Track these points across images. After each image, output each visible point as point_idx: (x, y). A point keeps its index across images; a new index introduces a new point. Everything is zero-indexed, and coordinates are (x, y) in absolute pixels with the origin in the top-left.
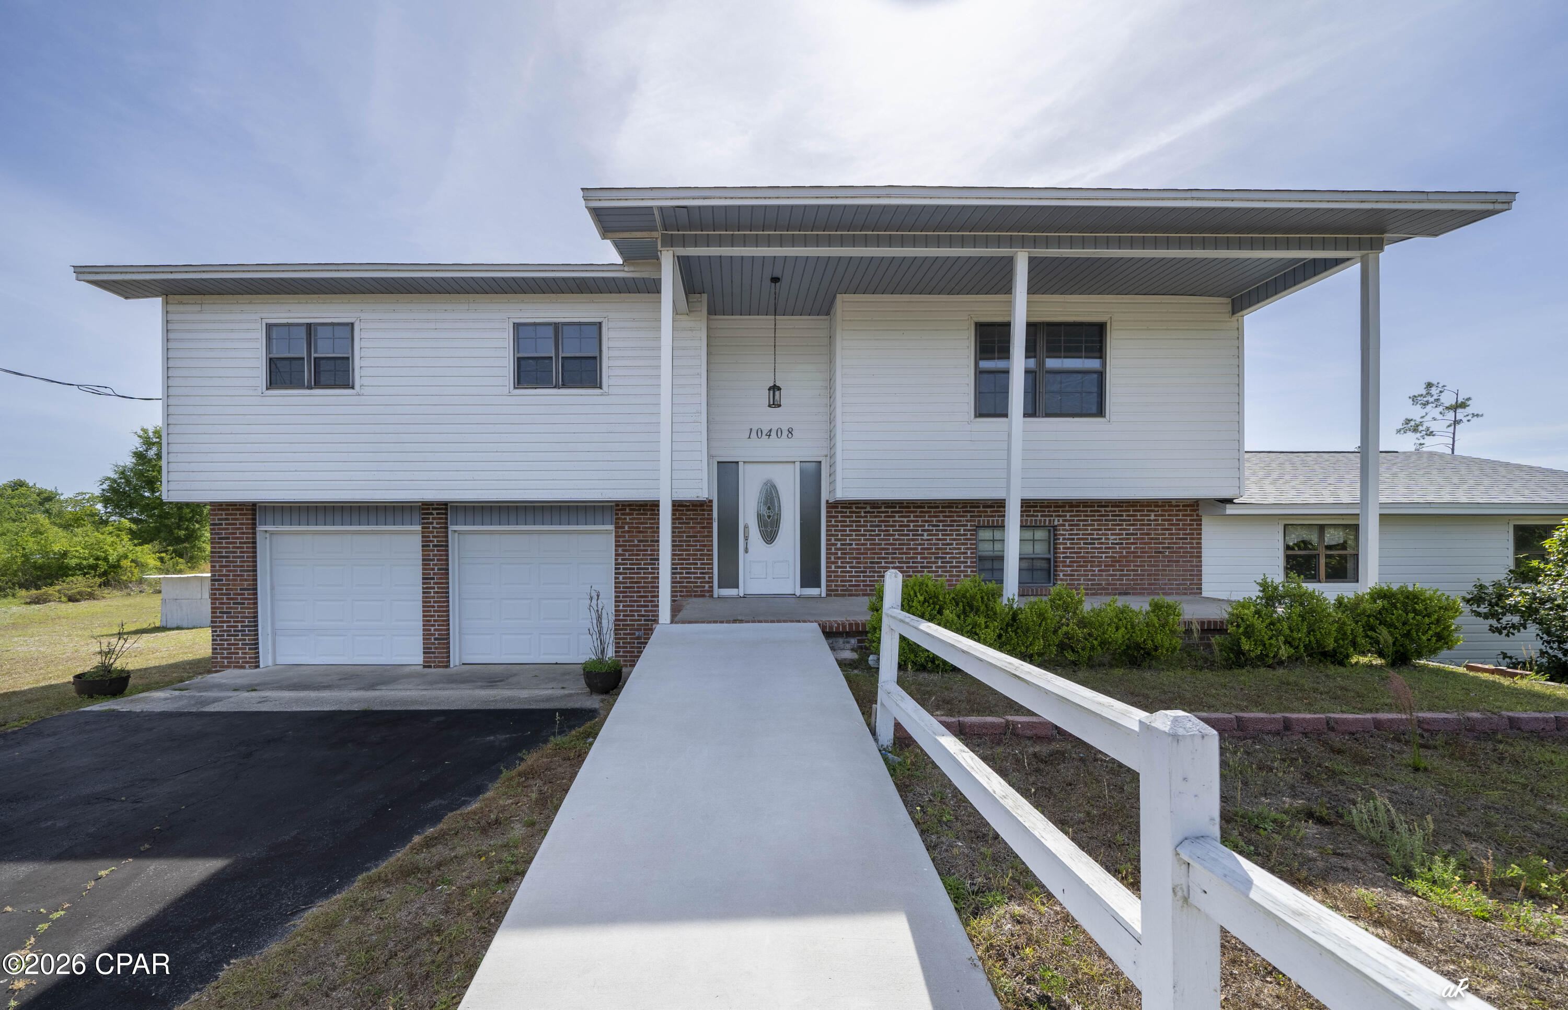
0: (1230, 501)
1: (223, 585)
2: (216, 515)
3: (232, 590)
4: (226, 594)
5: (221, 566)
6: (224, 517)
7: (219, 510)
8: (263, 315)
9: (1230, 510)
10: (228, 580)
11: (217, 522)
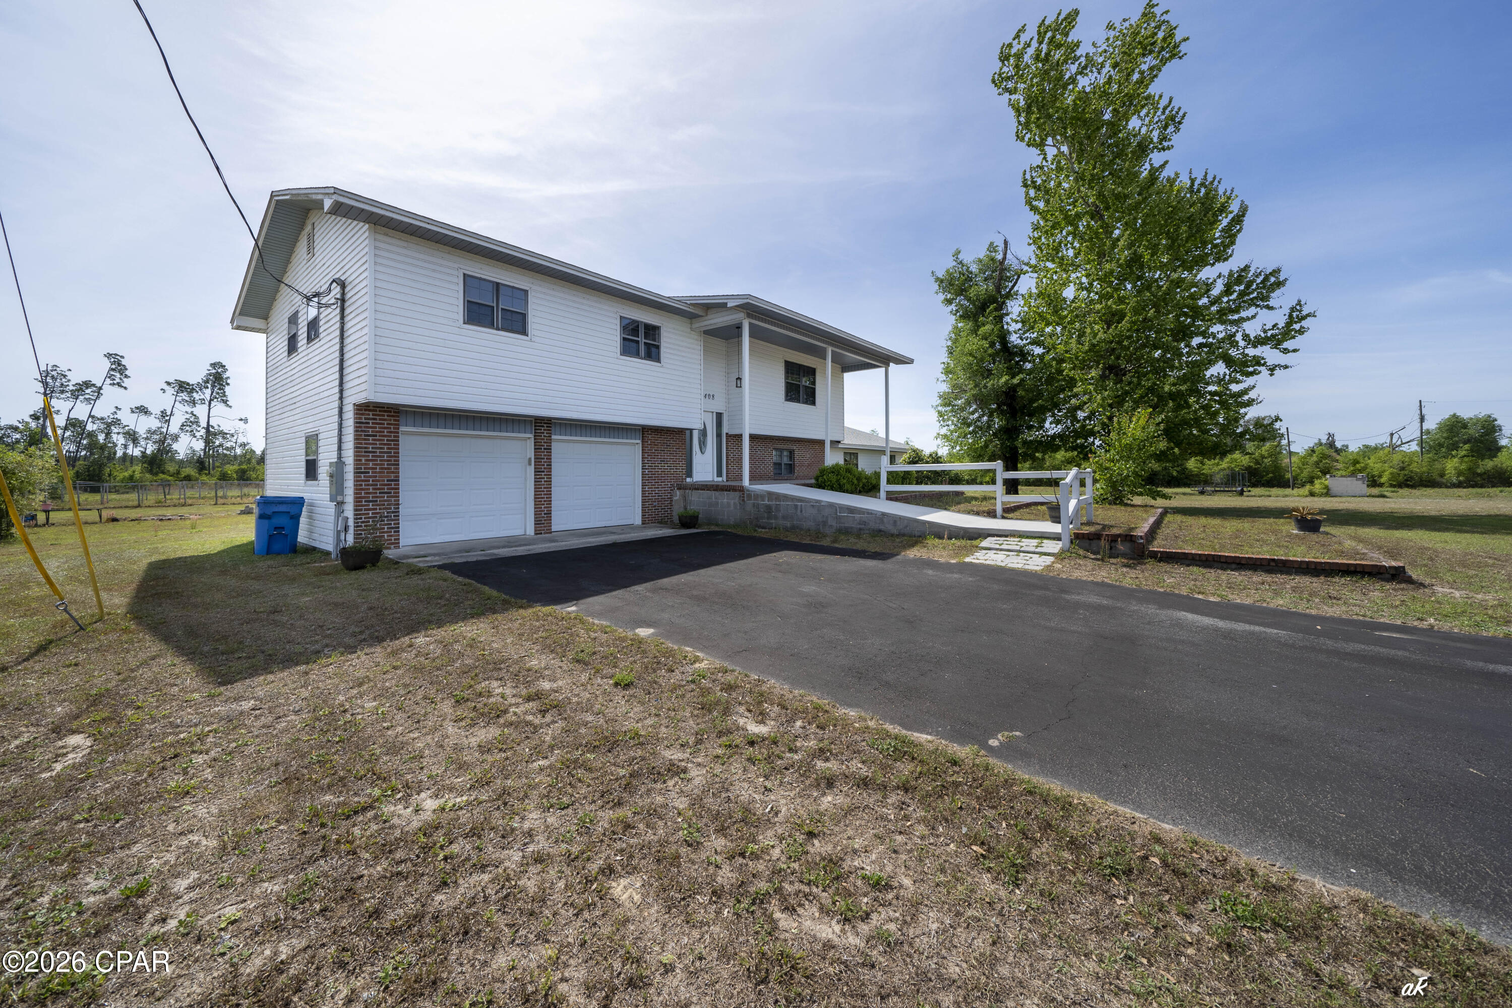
0: (839, 442)
1: (370, 477)
2: (362, 414)
3: (378, 481)
4: (372, 485)
5: (366, 460)
6: (371, 416)
7: (366, 410)
8: (462, 266)
9: (840, 446)
10: (375, 472)
11: (363, 421)
